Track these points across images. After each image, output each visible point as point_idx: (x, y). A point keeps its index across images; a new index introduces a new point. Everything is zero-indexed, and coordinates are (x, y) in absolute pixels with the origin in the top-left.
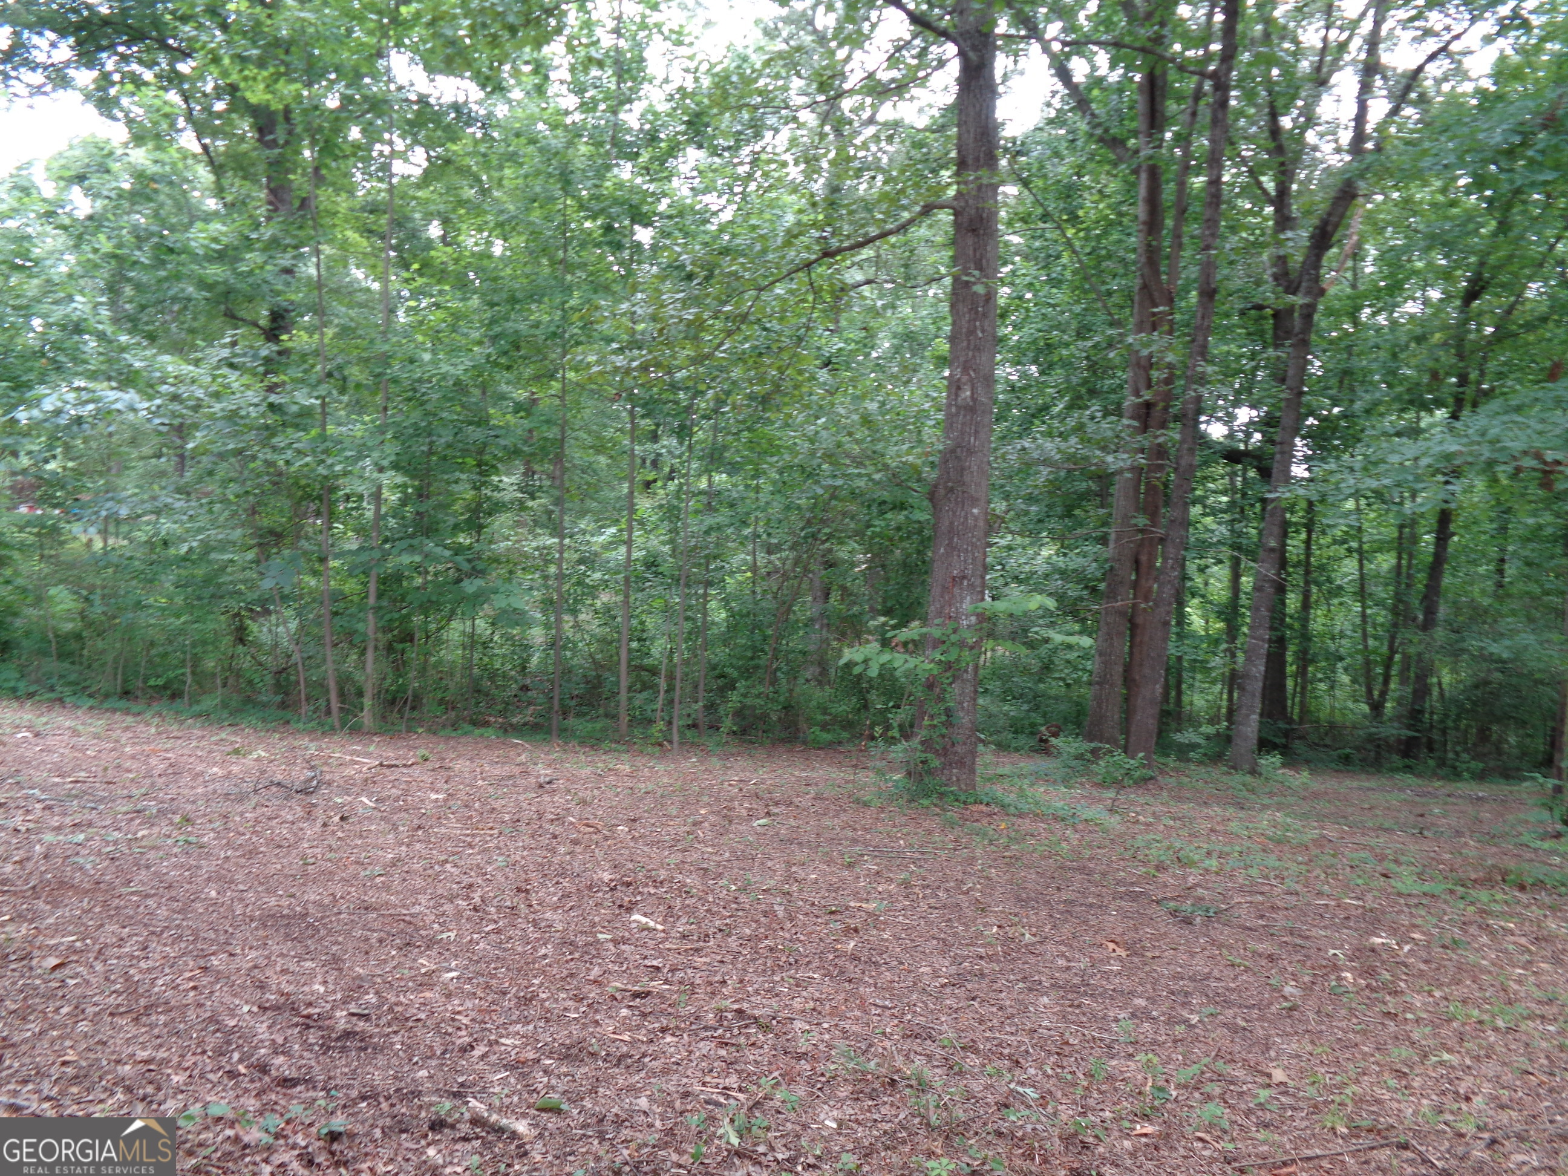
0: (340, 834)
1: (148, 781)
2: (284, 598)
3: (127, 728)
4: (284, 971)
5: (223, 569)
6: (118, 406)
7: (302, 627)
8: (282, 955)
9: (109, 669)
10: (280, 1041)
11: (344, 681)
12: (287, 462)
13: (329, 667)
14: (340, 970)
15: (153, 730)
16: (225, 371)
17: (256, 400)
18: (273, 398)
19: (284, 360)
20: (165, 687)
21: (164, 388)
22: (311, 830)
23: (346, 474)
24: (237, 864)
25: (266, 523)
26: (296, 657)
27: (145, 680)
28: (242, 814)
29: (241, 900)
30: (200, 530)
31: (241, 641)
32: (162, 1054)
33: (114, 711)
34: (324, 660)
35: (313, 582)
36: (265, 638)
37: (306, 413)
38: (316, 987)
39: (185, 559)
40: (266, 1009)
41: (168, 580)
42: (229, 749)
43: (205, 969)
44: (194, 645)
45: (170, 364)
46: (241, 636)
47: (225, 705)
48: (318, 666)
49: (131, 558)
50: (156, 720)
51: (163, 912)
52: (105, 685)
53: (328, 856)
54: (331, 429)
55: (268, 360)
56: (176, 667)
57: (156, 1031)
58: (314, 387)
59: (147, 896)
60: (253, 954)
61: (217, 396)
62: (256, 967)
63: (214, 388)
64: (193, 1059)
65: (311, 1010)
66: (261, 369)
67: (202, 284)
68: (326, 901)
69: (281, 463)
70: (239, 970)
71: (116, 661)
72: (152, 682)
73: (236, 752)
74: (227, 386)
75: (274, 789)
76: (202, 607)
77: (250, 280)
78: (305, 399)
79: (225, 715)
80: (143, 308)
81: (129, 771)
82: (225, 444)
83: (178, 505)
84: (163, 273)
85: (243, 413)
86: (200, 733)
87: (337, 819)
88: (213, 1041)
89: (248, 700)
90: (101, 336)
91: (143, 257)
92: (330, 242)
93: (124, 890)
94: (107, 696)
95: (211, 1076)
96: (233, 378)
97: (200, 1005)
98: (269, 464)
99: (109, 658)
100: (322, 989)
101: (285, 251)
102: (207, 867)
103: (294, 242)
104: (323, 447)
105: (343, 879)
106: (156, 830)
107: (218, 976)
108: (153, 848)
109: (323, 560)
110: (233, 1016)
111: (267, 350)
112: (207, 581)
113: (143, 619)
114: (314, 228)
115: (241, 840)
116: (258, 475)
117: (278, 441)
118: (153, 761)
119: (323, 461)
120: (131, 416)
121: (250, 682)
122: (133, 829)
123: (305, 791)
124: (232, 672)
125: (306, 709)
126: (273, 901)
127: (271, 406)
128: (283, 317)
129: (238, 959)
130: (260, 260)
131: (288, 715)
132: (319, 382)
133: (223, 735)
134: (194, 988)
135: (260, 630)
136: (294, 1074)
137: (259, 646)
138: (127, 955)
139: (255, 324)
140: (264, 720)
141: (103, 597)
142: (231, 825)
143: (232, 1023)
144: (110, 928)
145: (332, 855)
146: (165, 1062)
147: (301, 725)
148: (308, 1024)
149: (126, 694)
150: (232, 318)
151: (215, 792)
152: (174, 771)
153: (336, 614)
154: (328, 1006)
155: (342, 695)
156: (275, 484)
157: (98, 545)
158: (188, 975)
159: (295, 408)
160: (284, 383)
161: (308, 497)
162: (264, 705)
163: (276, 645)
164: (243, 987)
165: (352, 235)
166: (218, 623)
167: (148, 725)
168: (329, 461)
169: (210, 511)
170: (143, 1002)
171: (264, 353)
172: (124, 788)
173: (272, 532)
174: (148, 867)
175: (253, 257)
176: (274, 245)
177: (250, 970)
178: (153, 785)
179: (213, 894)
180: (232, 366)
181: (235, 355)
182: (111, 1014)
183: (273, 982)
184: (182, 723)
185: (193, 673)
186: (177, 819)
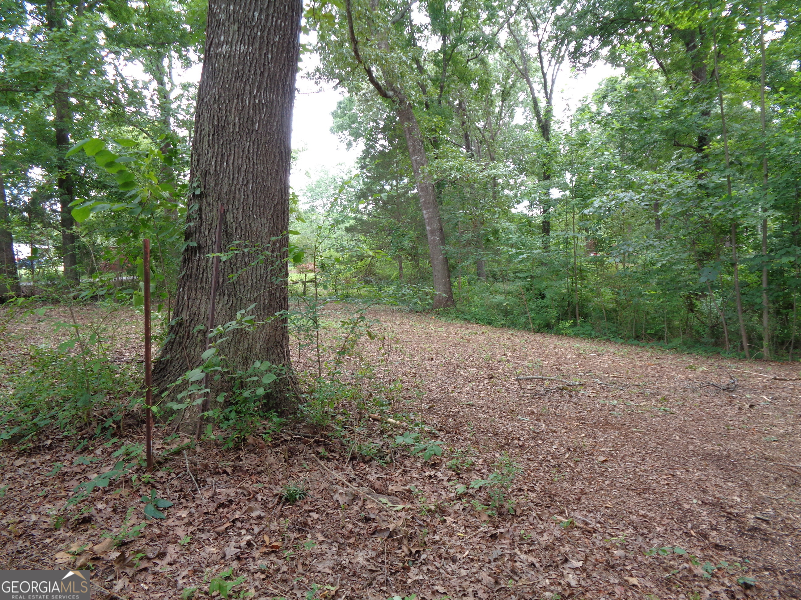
0: (749, 415)
1: (646, 379)
2: (713, 287)
3: (637, 353)
4: (716, 485)
5: (679, 275)
6: (626, 199)
7: (724, 302)
8: (715, 476)
9: (629, 325)
10: (714, 523)
11: (750, 331)
12: (710, 214)
13: (741, 323)
14: (750, 491)
15: (649, 355)
16: (675, 172)
17: (691, 184)
18: (700, 182)
19: (705, 160)
20: (655, 334)
21: (645, 187)
22: (732, 411)
23: (744, 216)
24: (690, 424)
25: (701, 248)
26: (722, 319)
27: (645, 331)
28: (693, 399)
29: (692, 443)
30: (667, 255)
31: (692, 311)
32: (651, 514)
33: (632, 345)
34: (738, 320)
35: (729, 278)
36: (704, 309)
37: (719, 186)
38: (735, 498)
39: (660, 270)
40: (706, 504)
41: (653, 282)
42: (687, 365)
43: (673, 476)
44: (668, 313)
45: (650, 175)
46: (691, 308)
47: (685, 344)
48: (735, 323)
49: (636, 272)
50: (651, 350)
51: (652, 443)
52: (628, 334)
53: (742, 426)
54: (734, 193)
55: (697, 162)
56: (660, 324)
57: (649, 502)
58: (723, 171)
59: (645, 434)
60: (699, 473)
61: (671, 186)
62: (700, 480)
63: (670, 182)
64: (667, 521)
65: (732, 510)
66: (693, 168)
67: (662, 132)
68: (741, 451)
69: (707, 216)
70: (691, 479)
71: (631, 321)
72: (648, 332)
73: (691, 367)
74: (676, 180)
75: (711, 387)
76: (670, 294)
77: (686, 124)
78: (717, 179)
79: (685, 348)
80: (635, 151)
81: (638, 374)
82: (676, 210)
83: (655, 244)
84: (643, 132)
85: (685, 192)
86: (672, 357)
87: (747, 406)
88: (677, 514)
89: (697, 341)
90: (617, 168)
91: (634, 126)
92: (728, 91)
93: (634, 430)
94: (629, 338)
95: (676, 532)
96: (679, 175)
97: (671, 494)
98: (701, 217)
99: (629, 320)
100: (739, 500)
101: (702, 102)
102: (674, 424)
103: (707, 96)
104: (730, 203)
105: (750, 440)
106: (650, 402)
107: (680, 481)
108: (648, 411)
109: (733, 265)
110: (688, 504)
111: (696, 156)
112: (672, 280)
113: (643, 301)
114: (718, 85)
115: (692, 412)
116: (696, 224)
117: (705, 204)
118: (649, 369)
119: (730, 211)
120: (632, 203)
121: (698, 332)
122: (639, 401)
123: (728, 390)
124: (688, 328)
125: (728, 346)
126: (710, 447)
127: (700, 186)
128: (705, 139)
129: (690, 474)
130: (689, 111)
131: (719, 349)
132: (725, 168)
133: (684, 358)
134: (668, 484)
135: (702, 305)
136: (723, 544)
137: (702, 313)
138: (635, 461)
139: (691, 147)
140: (706, 352)
141: (625, 291)
142: (687, 404)
143: (688, 507)
144: (627, 447)
145: (744, 426)
146: (654, 519)
147: (726, 355)
148: (730, 517)
149: (637, 337)
150: (678, 145)
151: (679, 387)
152: (659, 375)
153: (744, 294)
154: (743, 510)
155: (750, 340)
156: (704, 227)
157: (621, 266)
158: (665, 477)
159: (712, 185)
160: (706, 173)
161: (724, 232)
162: (706, 344)
163: (711, 312)
164: (693, 489)
165: (742, 83)
166: (678, 302)
167: (647, 352)
168: (734, 210)
169: (671, 245)
170: (642, 486)
171: (694, 159)
172: (636, 381)
173: (705, 253)
174: (645, 420)
175: (687, 110)
176: (697, 100)
177: (697, 480)
178: (649, 381)
179: (677, 438)
180: (678, 169)
181: (678, 163)
182: (628, 489)
183: (710, 489)
184: (663, 352)
185: (668, 327)
186: (660, 398)
